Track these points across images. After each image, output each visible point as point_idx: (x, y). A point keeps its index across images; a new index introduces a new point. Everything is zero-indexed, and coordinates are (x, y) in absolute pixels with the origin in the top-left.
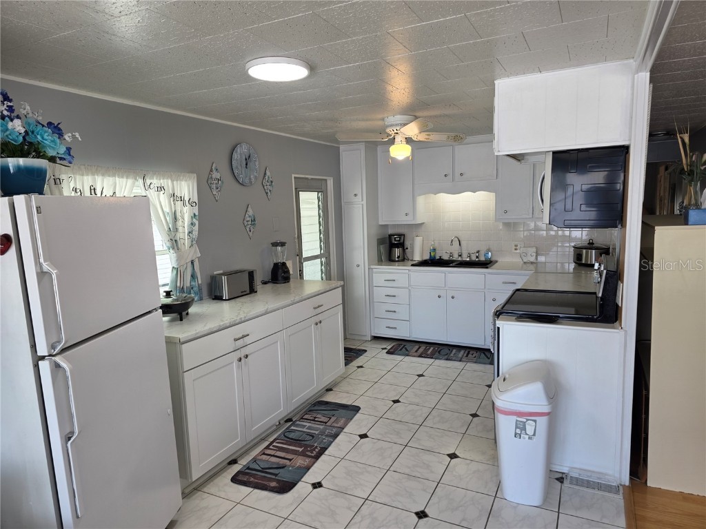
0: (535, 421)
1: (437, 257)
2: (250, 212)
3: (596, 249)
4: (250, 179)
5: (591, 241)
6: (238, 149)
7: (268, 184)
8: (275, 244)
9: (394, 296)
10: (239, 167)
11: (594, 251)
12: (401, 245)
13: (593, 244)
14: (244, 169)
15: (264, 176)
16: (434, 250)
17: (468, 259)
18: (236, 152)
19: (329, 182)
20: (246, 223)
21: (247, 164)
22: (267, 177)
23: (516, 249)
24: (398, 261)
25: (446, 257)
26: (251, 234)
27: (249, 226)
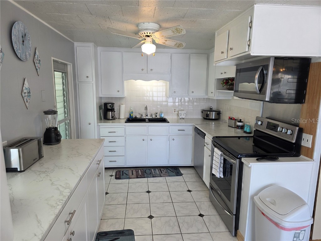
0: (305, 230)
1: (134, 117)
2: (26, 85)
3: (215, 111)
4: (26, 55)
5: (211, 108)
6: (16, 25)
7: (38, 62)
8: (47, 113)
9: (115, 142)
10: (18, 43)
11: (214, 112)
12: (112, 110)
13: (212, 109)
14: (21, 46)
15: (35, 55)
16: (132, 112)
17: (152, 117)
18: (15, 28)
19: (69, 67)
20: (23, 95)
21: (23, 41)
22: (36, 56)
23: (175, 112)
24: (111, 120)
25: (138, 116)
26: (27, 104)
27: (26, 98)
